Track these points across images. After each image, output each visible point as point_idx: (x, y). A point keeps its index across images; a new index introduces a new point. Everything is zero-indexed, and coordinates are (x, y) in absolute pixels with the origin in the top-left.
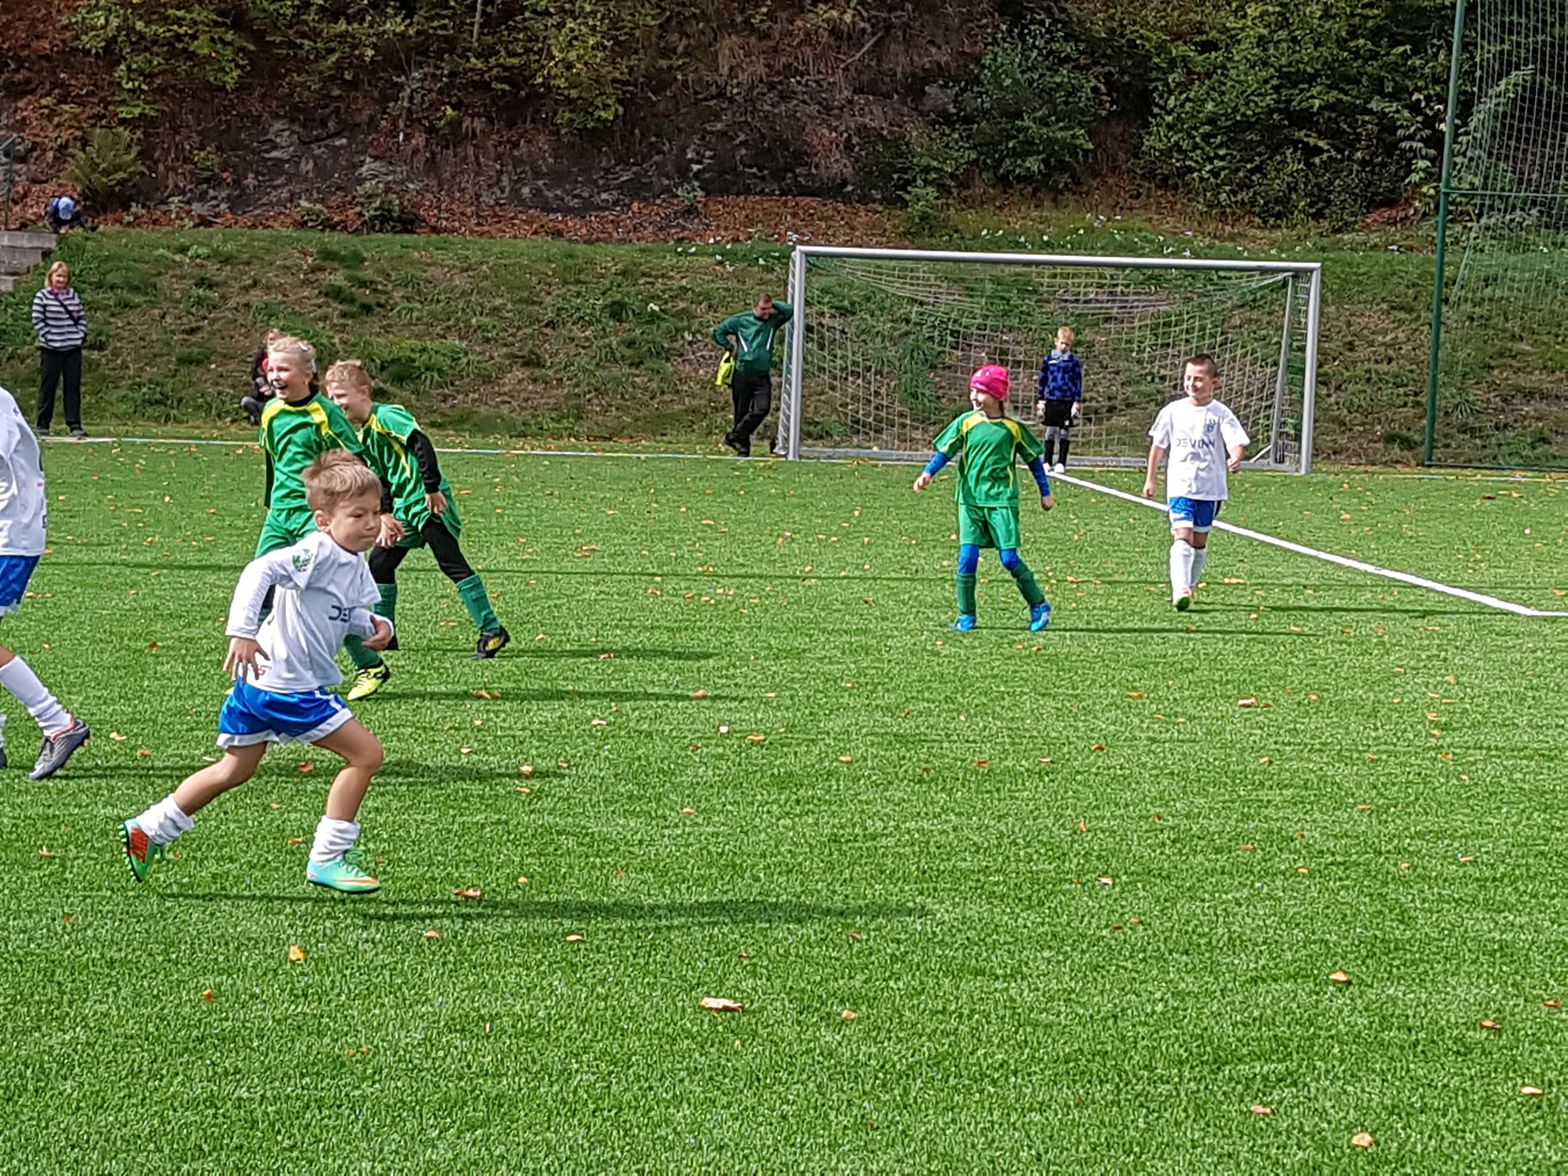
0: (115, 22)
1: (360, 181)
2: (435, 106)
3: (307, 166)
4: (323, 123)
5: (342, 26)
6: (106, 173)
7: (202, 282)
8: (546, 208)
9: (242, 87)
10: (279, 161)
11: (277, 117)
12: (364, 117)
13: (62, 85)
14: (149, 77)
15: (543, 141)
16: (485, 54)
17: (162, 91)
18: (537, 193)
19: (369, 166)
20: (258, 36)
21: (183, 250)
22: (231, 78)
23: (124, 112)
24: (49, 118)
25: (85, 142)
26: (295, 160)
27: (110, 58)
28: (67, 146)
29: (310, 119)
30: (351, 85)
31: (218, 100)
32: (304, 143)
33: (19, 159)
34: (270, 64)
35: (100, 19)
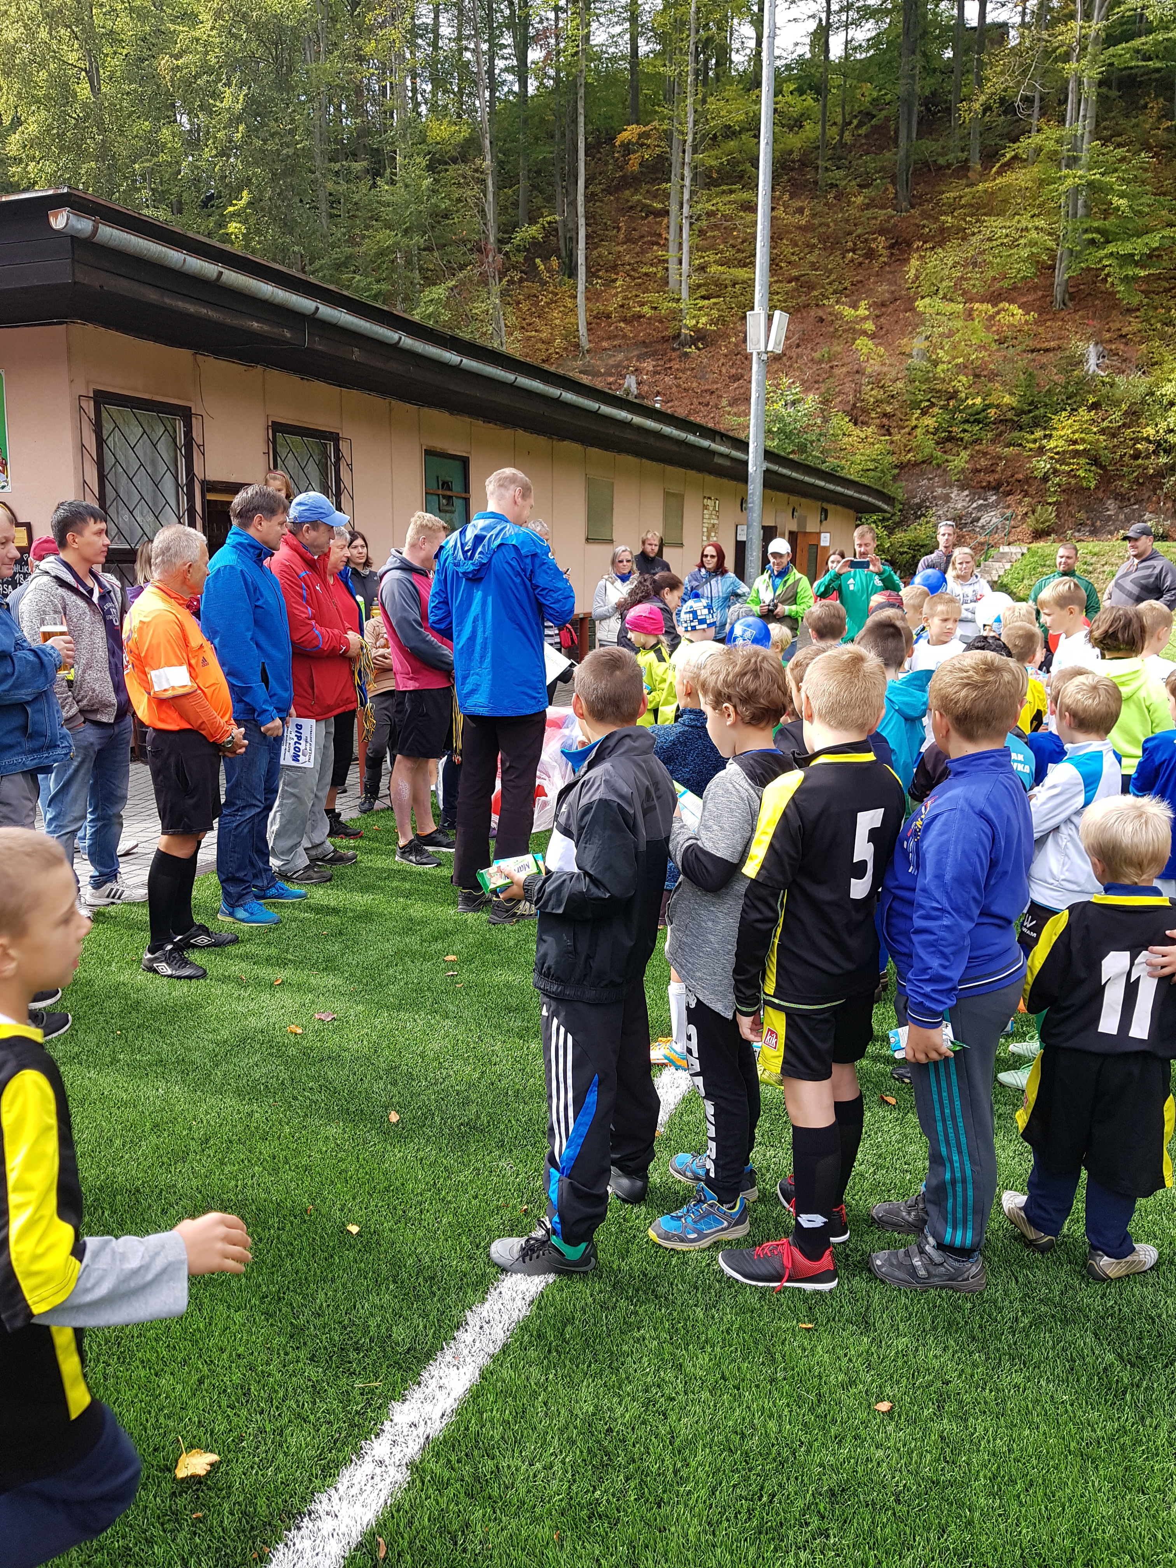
0: (1048, 466)
3: (1122, 517)
4: (1129, 500)
5: (1140, 461)
6: (1042, 523)
9: (1097, 487)
10: (1110, 516)
11: (1109, 498)
12: (1146, 496)
13: (1026, 491)
14: (1059, 485)
17: (1064, 491)
20: (1103, 468)
22: (1093, 484)
23: (1050, 500)
24: (1020, 503)
25: (1033, 512)
27: (1045, 479)
28: (1026, 513)
29: (1121, 498)
30: (1142, 484)
31: (1087, 493)
32: (1121, 508)
33: (1006, 519)
34: (1107, 479)
35: (1043, 465)
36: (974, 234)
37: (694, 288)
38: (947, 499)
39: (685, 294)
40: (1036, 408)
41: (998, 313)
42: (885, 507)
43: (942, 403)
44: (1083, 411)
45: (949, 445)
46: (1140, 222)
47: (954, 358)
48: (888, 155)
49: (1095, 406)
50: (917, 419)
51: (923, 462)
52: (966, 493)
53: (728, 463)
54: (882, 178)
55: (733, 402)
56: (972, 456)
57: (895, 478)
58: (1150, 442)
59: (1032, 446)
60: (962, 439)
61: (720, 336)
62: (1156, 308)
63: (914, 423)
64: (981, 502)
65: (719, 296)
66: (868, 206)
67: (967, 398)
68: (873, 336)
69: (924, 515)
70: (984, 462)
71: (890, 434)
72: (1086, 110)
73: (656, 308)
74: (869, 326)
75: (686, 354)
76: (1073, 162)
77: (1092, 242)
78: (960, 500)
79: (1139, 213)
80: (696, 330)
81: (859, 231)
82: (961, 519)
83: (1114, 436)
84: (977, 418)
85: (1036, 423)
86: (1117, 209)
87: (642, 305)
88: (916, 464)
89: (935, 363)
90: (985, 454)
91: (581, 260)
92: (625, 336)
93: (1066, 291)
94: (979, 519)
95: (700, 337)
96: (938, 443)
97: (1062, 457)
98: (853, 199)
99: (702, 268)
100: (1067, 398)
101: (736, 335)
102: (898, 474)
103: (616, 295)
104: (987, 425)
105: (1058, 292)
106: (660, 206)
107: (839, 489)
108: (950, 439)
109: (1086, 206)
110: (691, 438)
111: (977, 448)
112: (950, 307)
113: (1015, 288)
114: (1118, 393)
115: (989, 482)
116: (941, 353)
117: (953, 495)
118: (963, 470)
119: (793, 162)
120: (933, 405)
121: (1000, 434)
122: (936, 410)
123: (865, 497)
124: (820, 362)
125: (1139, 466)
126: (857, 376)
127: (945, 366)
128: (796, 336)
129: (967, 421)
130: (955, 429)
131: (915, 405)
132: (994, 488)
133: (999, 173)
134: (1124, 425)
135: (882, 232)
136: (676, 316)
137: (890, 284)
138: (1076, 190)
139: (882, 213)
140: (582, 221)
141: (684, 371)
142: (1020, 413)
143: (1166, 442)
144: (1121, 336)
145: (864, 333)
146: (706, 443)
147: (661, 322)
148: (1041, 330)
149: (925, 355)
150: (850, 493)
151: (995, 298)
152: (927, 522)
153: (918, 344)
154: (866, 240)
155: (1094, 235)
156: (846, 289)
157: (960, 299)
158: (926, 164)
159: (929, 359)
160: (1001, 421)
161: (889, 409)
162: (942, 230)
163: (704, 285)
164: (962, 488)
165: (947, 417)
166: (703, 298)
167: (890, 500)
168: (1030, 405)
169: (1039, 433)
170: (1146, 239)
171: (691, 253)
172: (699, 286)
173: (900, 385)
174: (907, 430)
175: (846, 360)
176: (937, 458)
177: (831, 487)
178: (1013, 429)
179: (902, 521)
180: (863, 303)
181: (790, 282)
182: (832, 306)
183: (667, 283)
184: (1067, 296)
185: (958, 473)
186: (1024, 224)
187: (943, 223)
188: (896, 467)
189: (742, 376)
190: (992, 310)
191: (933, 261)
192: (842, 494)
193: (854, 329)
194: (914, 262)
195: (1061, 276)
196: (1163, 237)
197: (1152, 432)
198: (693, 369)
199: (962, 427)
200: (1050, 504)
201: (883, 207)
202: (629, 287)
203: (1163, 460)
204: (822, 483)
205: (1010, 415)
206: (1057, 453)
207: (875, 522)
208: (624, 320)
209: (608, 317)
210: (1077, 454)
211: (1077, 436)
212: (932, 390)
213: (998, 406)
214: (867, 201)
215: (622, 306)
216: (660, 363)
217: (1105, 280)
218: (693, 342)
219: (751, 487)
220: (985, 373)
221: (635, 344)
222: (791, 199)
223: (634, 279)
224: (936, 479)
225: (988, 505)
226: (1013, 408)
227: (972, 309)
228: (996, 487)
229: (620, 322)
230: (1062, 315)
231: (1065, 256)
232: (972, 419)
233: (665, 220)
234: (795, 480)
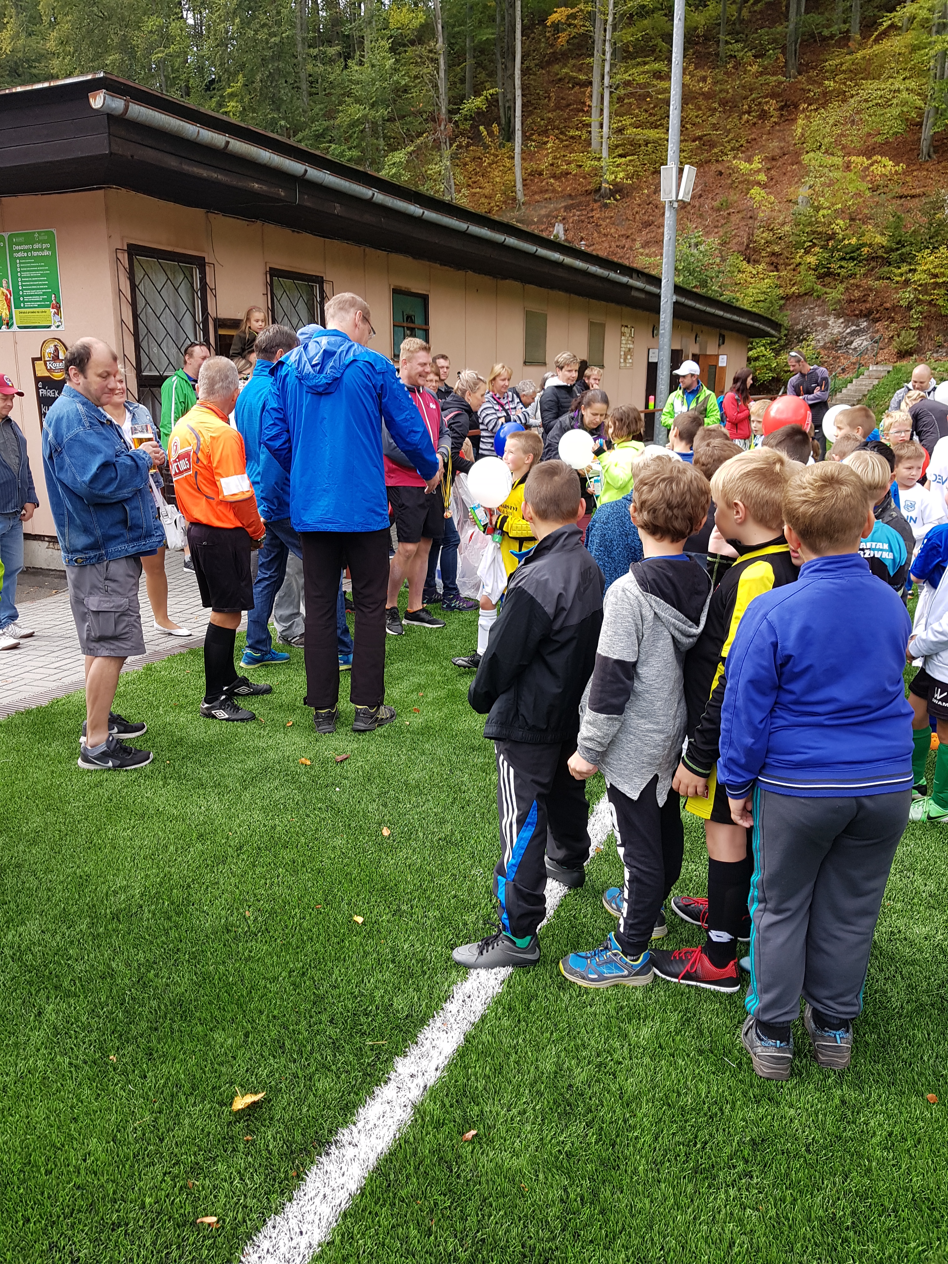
0: (912, 296)
6: (905, 345)
13: (893, 318)
14: (922, 313)
17: (925, 318)
23: (913, 325)
24: (887, 328)
25: (899, 336)
27: (909, 308)
28: (892, 337)
31: (945, 320)
33: (876, 342)
35: (907, 295)
36: (852, 96)
37: (612, 149)
38: (825, 325)
39: (605, 154)
40: (903, 246)
41: (872, 165)
42: (773, 332)
43: (822, 243)
44: (943, 249)
45: (828, 280)
47: (833, 204)
48: (780, 28)
50: (801, 257)
51: (806, 294)
52: (842, 320)
53: (643, 296)
54: (774, 49)
55: (645, 245)
56: (847, 289)
57: (781, 308)
59: (898, 279)
60: (839, 274)
61: (635, 189)
63: (798, 260)
64: (854, 328)
65: (633, 155)
66: (762, 74)
67: (843, 239)
68: (764, 186)
69: (805, 339)
70: (857, 294)
71: (778, 271)
73: (580, 166)
74: (762, 177)
75: (606, 205)
78: (836, 326)
80: (615, 184)
81: (754, 96)
82: (836, 342)
84: (852, 255)
85: (903, 259)
87: (569, 163)
88: (799, 296)
89: (817, 209)
90: (858, 286)
91: (518, 126)
92: (554, 191)
93: (930, 145)
94: (852, 342)
95: (618, 190)
96: (818, 278)
97: (924, 289)
98: (749, 68)
99: (620, 131)
100: (930, 238)
101: (648, 188)
102: (784, 304)
103: (547, 155)
104: (860, 262)
105: (924, 145)
106: (584, 78)
107: (735, 318)
108: (828, 274)
110: (613, 275)
111: (852, 281)
112: (831, 160)
113: (887, 143)
115: (861, 311)
116: (822, 200)
117: (830, 323)
118: (839, 301)
119: (698, 37)
120: (815, 245)
121: (873, 269)
122: (817, 249)
123: (756, 324)
124: (719, 210)
126: (751, 221)
127: (825, 212)
128: (699, 188)
129: (843, 259)
130: (832, 266)
131: (798, 245)
132: (865, 316)
133: (876, 40)
135: (773, 95)
136: (597, 172)
137: (780, 141)
139: (773, 80)
140: (518, 92)
141: (604, 219)
142: (889, 250)
145: (758, 183)
146: (625, 279)
147: (584, 178)
148: (908, 179)
149: (809, 201)
150: (743, 321)
151: (868, 152)
152: (808, 346)
153: (803, 192)
154: (760, 103)
156: (742, 146)
157: (840, 153)
158: (812, 35)
159: (812, 206)
160: (873, 257)
161: (777, 249)
162: (825, 94)
163: (621, 145)
164: (838, 316)
165: (826, 255)
166: (621, 156)
167: (777, 326)
168: (898, 243)
169: (905, 268)
171: (610, 118)
172: (617, 146)
173: (787, 228)
174: (792, 267)
175: (741, 208)
176: (817, 291)
177: (728, 316)
178: (883, 265)
179: (787, 344)
180: (756, 158)
181: (694, 141)
182: (730, 161)
183: (590, 144)
184: (932, 150)
185: (835, 303)
186: (896, 86)
187: (826, 88)
188: (782, 298)
189: (653, 222)
190: (867, 162)
191: (817, 121)
192: (737, 322)
193: (748, 181)
194: (800, 121)
195: (927, 133)
198: (612, 217)
199: (839, 263)
200: (913, 329)
201: (774, 74)
202: (558, 148)
204: (721, 313)
205: (880, 252)
206: (920, 285)
207: (764, 345)
208: (554, 176)
209: (541, 174)
210: (937, 285)
211: (937, 270)
212: (814, 232)
213: (870, 245)
214: (761, 69)
215: (552, 165)
216: (584, 213)
218: (612, 193)
219: (662, 316)
220: (860, 216)
221: (563, 197)
222: (696, 68)
223: (562, 141)
224: (817, 309)
225: (860, 330)
226: (883, 247)
227: (849, 161)
228: (866, 315)
229: (550, 178)
230: (927, 166)
231: (931, 114)
232: (848, 256)
233: (589, 89)
234: (698, 310)
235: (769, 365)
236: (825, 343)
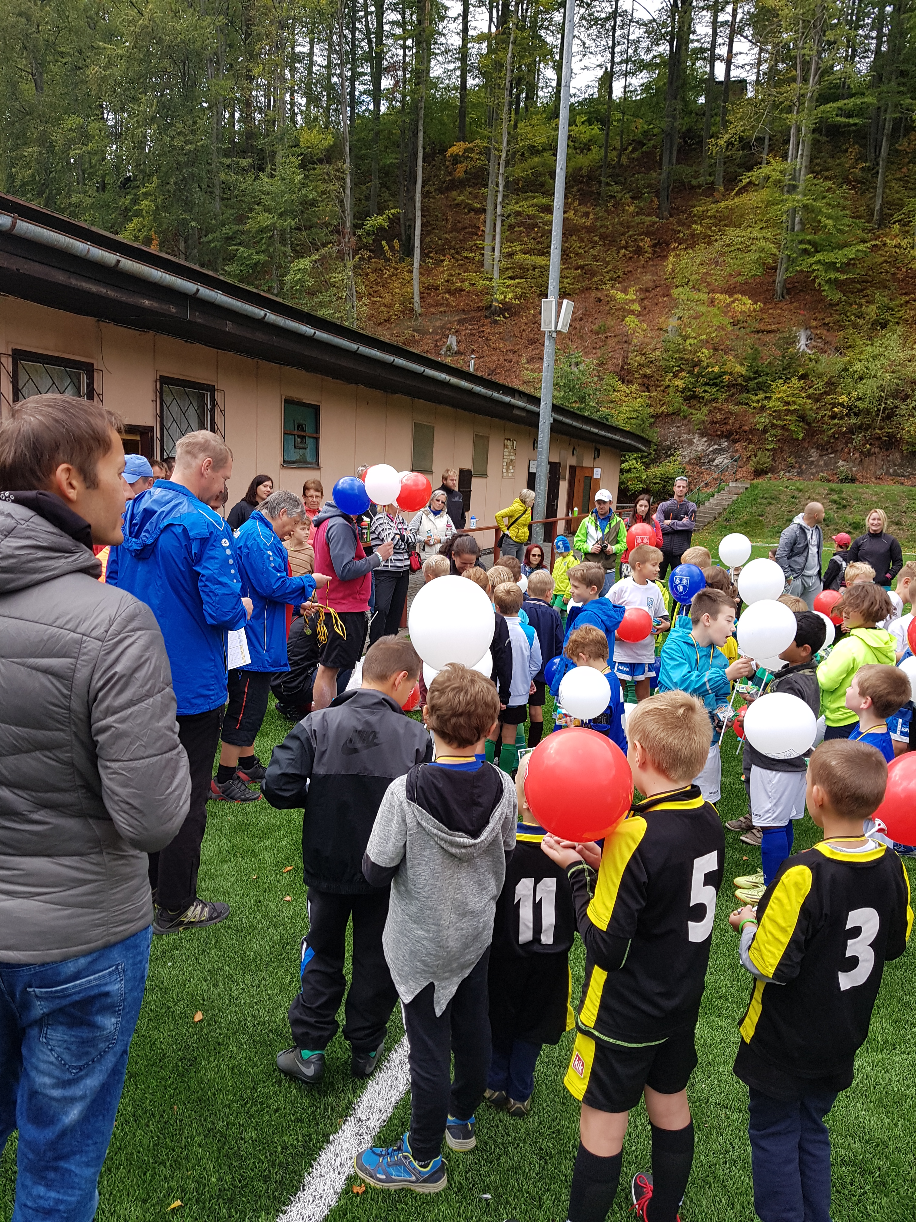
0: (768, 421)
1: (839, 468)
2: (864, 445)
3: (821, 463)
4: (827, 450)
5: (836, 421)
6: (762, 464)
7: (793, 497)
8: (898, 475)
9: (804, 439)
10: (812, 462)
11: (812, 448)
12: (840, 448)
13: (750, 440)
14: (776, 436)
15: (897, 455)
16: (881, 429)
17: (779, 440)
18: (895, 471)
19: (841, 463)
20: (809, 424)
21: (787, 487)
22: (801, 436)
23: (768, 447)
24: (745, 449)
25: (755, 456)
26: (818, 461)
27: (765, 431)
28: (750, 457)
29: (823, 449)
30: (837, 439)
31: (796, 443)
32: (821, 456)
33: (735, 461)
34: (811, 432)
35: (763, 420)
36: (716, 240)
37: (502, 271)
38: (690, 443)
39: (496, 275)
40: (760, 376)
41: (733, 302)
42: (644, 448)
43: (689, 369)
44: (794, 380)
45: (693, 402)
46: (842, 238)
47: (699, 335)
48: (654, 175)
49: (803, 377)
50: (670, 380)
51: (674, 414)
52: (705, 439)
53: (524, 414)
54: (649, 193)
55: (530, 361)
56: (710, 411)
57: (651, 425)
58: (844, 407)
59: (755, 405)
60: (703, 398)
61: (522, 309)
62: (851, 305)
63: (667, 383)
64: (716, 447)
65: (521, 278)
67: (708, 366)
68: (638, 315)
69: (672, 455)
70: (719, 416)
71: (649, 391)
72: (803, 150)
73: (474, 284)
74: (636, 307)
75: (496, 322)
76: (793, 189)
77: (805, 251)
78: (700, 445)
79: (840, 231)
80: (504, 303)
81: (630, 233)
82: (700, 459)
83: (817, 400)
84: (715, 381)
85: (759, 388)
86: (825, 226)
87: (463, 281)
88: (668, 415)
89: (686, 338)
90: (720, 410)
91: (417, 243)
92: (448, 305)
93: (784, 287)
94: (714, 460)
95: (507, 309)
96: (685, 400)
97: (778, 414)
98: (627, 208)
99: (510, 255)
100: (783, 370)
101: (535, 308)
102: (654, 422)
103: (443, 272)
104: (722, 388)
105: (778, 287)
106: (479, 206)
107: (609, 435)
108: (694, 397)
109: (801, 222)
110: (496, 395)
111: (714, 405)
112: (696, 296)
113: (747, 283)
114: (820, 368)
115: (723, 432)
116: (689, 330)
117: (695, 441)
118: (703, 422)
119: (582, 176)
120: (682, 370)
121: (733, 395)
122: (684, 374)
123: (628, 441)
124: (597, 333)
125: (835, 425)
126: (626, 345)
127: (692, 341)
128: (581, 311)
129: (707, 384)
130: (697, 389)
131: (668, 369)
132: (726, 437)
133: (737, 194)
134: (825, 393)
135: (648, 234)
136: (488, 291)
137: (653, 275)
138: (795, 210)
139: (648, 220)
140: (418, 213)
141: (494, 335)
142: (748, 379)
143: (856, 407)
144: (824, 324)
145: (632, 312)
146: (507, 399)
147: (477, 295)
148: (765, 316)
149: (678, 330)
150: (617, 438)
151: (730, 291)
152: (675, 461)
153: (673, 322)
154: (636, 239)
155: (807, 246)
156: (619, 277)
157: (705, 290)
158: (682, 183)
159: (680, 335)
160: (733, 385)
161: (648, 371)
162: (693, 235)
163: (511, 268)
164: (702, 435)
165: (692, 380)
166: (511, 278)
167: (647, 442)
168: (755, 373)
169: (761, 395)
170: (845, 251)
171: (502, 243)
172: (507, 269)
173: (657, 353)
174: (662, 388)
175: (617, 332)
176: (684, 411)
177: (603, 432)
178: (741, 392)
179: (656, 458)
180: (631, 290)
181: (577, 269)
182: (608, 290)
183: (483, 266)
184: (785, 291)
185: (700, 423)
186: (755, 234)
187: (694, 230)
188: (653, 416)
189: (538, 340)
190: (729, 300)
191: (685, 260)
192: (611, 439)
193: (624, 309)
194: (671, 259)
195: (780, 276)
196: (858, 250)
197: (846, 399)
198: (501, 333)
199: (704, 388)
200: (768, 450)
201: (649, 215)
202: (453, 266)
203: (853, 421)
204: (596, 431)
205: (740, 380)
206: (774, 411)
207: (635, 459)
208: (449, 292)
209: (437, 289)
210: (789, 412)
211: (789, 399)
212: (681, 359)
213: (731, 374)
214: (637, 210)
215: (448, 281)
216: (476, 327)
217: (814, 281)
218: (501, 312)
219: (540, 436)
220: (722, 347)
221: (457, 311)
222: (579, 205)
223: (457, 260)
224: (683, 427)
225: (721, 449)
226: (742, 376)
227: (714, 298)
228: (728, 436)
229: (445, 293)
230: (781, 305)
231: (784, 261)
232: (711, 382)
233: (483, 217)
234: (575, 427)
235: (640, 476)
236: (690, 459)
